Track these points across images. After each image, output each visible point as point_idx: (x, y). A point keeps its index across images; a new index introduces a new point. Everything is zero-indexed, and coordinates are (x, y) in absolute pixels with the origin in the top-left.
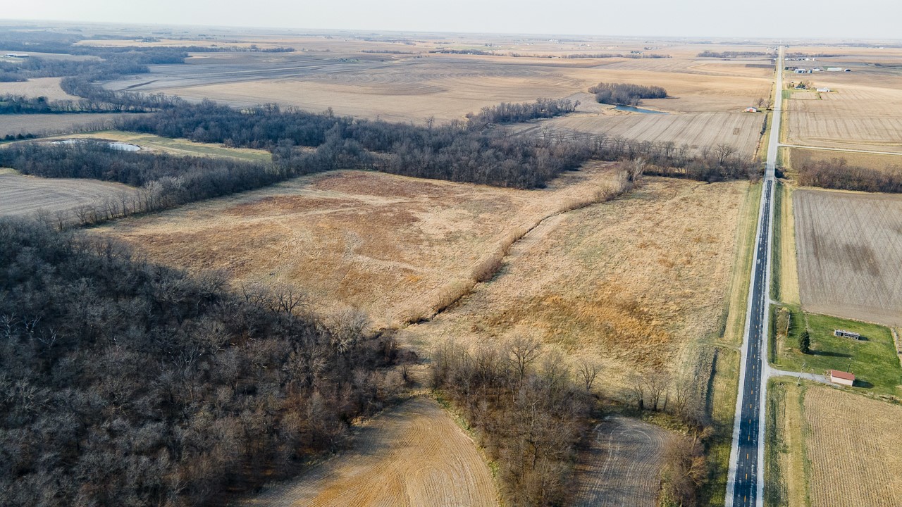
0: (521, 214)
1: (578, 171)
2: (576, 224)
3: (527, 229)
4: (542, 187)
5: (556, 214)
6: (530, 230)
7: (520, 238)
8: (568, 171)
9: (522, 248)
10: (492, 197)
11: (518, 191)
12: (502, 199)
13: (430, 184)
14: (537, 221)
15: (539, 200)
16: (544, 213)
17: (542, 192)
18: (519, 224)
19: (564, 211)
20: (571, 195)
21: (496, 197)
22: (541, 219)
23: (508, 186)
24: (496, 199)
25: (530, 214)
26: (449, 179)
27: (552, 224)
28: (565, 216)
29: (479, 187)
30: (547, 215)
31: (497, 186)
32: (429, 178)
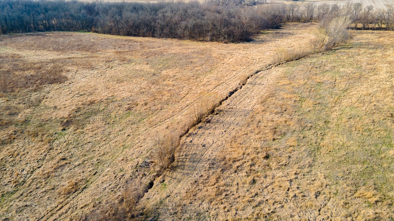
0: (221, 69)
1: (280, 29)
2: (302, 82)
3: (226, 93)
4: (249, 40)
5: (269, 67)
6: (232, 93)
7: (213, 112)
8: (270, 29)
9: (209, 140)
10: (190, 50)
11: (221, 44)
12: (202, 52)
13: (130, 41)
14: (243, 79)
15: (245, 52)
16: (252, 67)
17: (247, 44)
18: (215, 83)
19: (279, 64)
20: (280, 46)
21: (195, 50)
22: (248, 74)
23: (212, 40)
24: (194, 52)
25: (233, 68)
26: (153, 36)
27: (265, 82)
28: (280, 70)
29: (181, 42)
30: (256, 69)
31: (200, 41)
32: (135, 35)
